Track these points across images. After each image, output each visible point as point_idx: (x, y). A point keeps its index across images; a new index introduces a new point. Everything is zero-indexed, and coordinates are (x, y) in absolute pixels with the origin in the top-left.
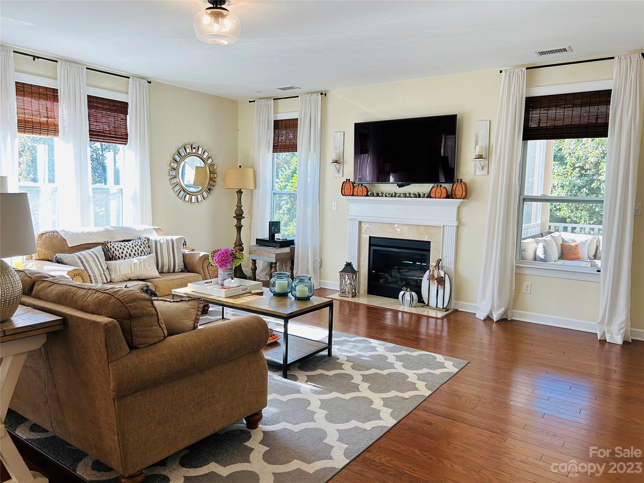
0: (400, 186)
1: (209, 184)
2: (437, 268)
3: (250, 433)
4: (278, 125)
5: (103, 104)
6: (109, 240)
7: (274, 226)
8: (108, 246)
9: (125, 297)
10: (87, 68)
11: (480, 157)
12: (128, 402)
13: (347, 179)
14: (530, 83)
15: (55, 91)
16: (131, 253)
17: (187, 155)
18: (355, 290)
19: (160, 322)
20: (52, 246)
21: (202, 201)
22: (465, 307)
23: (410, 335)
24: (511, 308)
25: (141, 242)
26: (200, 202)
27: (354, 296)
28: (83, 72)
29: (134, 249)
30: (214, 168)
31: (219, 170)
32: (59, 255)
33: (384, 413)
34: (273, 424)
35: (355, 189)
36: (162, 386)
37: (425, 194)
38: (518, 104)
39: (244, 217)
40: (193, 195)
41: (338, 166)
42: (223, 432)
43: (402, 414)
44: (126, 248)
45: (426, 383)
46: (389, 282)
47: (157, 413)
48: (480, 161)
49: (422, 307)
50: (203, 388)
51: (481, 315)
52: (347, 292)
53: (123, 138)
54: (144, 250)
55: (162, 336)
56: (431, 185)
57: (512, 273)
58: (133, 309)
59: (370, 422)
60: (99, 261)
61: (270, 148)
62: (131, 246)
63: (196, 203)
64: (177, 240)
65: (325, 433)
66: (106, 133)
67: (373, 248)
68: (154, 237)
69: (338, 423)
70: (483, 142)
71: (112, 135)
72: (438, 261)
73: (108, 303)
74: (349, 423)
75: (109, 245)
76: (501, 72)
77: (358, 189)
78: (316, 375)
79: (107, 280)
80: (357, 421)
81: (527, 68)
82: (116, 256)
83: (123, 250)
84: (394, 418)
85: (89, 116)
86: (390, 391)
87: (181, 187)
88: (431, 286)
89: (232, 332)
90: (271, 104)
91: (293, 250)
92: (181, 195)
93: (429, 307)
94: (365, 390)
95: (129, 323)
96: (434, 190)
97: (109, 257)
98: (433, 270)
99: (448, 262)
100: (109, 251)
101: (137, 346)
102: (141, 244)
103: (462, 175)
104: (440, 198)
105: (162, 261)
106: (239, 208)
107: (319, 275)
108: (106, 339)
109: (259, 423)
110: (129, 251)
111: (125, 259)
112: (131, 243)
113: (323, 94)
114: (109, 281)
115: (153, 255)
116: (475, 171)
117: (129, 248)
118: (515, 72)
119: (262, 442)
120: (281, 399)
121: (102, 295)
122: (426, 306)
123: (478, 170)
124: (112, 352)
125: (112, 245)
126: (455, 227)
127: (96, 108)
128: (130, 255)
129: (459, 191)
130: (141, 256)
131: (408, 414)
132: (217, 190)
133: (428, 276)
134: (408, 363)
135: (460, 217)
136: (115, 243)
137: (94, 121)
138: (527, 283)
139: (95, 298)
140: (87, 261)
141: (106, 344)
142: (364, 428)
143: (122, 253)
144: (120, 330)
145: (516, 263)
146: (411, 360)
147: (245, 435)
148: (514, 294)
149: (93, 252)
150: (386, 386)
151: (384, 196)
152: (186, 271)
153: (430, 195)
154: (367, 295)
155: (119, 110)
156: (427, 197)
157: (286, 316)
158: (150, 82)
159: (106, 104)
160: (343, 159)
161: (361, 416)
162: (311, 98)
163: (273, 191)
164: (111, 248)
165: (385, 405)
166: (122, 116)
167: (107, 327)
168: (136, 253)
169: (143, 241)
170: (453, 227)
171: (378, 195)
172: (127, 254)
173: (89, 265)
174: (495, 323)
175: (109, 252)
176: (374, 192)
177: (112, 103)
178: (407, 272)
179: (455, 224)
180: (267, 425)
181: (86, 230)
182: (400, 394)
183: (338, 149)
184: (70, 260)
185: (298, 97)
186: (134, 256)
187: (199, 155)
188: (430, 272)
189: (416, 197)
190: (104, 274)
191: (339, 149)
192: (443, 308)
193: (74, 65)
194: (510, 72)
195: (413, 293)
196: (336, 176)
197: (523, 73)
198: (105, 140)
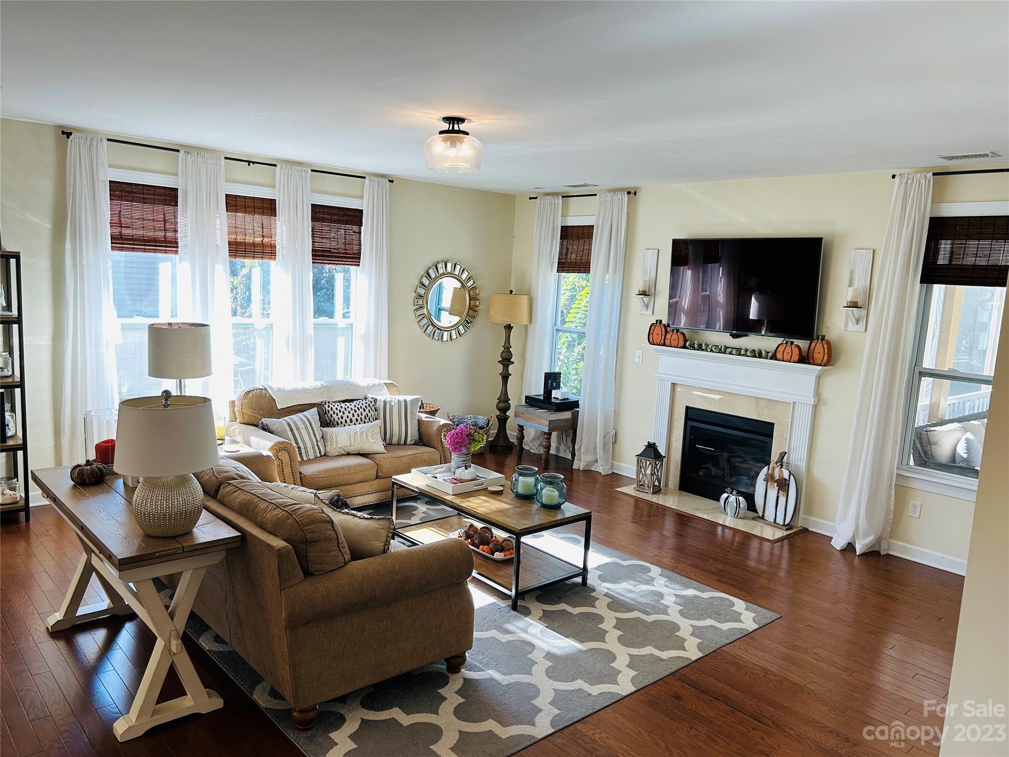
0: (735, 336)
1: (468, 314)
2: (779, 464)
3: (448, 678)
4: (567, 232)
5: (331, 214)
6: (327, 400)
7: (552, 380)
8: (325, 408)
9: (304, 518)
10: (312, 171)
11: (854, 305)
12: (301, 632)
13: (657, 321)
14: (938, 197)
15: (273, 202)
16: (352, 418)
17: (438, 277)
18: (659, 482)
19: (340, 546)
20: (259, 408)
21: (457, 338)
22: (819, 526)
23: (713, 564)
24: (888, 538)
25: (366, 403)
26: (454, 340)
27: (657, 491)
28: (307, 176)
29: (356, 413)
30: (475, 292)
31: (482, 295)
32: (265, 421)
33: (624, 676)
34: (479, 671)
35: (668, 336)
36: (339, 617)
37: (768, 353)
38: (917, 230)
39: (513, 363)
40: (445, 331)
41: (646, 299)
42: (418, 673)
43: (647, 681)
44: (347, 411)
45: (700, 641)
46: (712, 476)
47: (333, 646)
48: (853, 310)
49: (754, 519)
50: (388, 622)
51: (838, 543)
52: (646, 486)
53: (354, 258)
54: (369, 414)
55: (342, 563)
56: (780, 340)
57: (891, 485)
58: (310, 533)
59: (601, 685)
60: (312, 428)
61: (554, 267)
62: (354, 408)
63: (450, 342)
64: (412, 401)
65: (538, 691)
66: (334, 253)
67: (690, 423)
68: (384, 396)
69: (560, 681)
70: (861, 281)
71: (340, 255)
72: (781, 454)
73: (286, 523)
74: (574, 682)
75: (326, 406)
76: (894, 177)
77: (672, 337)
78: (555, 611)
79: (320, 452)
80: (585, 682)
81: (934, 174)
82: (335, 421)
83: (344, 413)
84: (633, 684)
85: (312, 231)
86: (646, 646)
87: (429, 321)
88: (768, 491)
89: (425, 561)
90: (558, 203)
91: (575, 416)
92: (429, 331)
93: (762, 521)
94: (612, 642)
95: (306, 548)
96: (781, 348)
97: (326, 422)
98: (773, 468)
99: (798, 457)
100: (326, 413)
101: (313, 573)
102: (366, 407)
103: (827, 328)
104: (790, 362)
105: (390, 429)
106: (506, 350)
107: (611, 454)
108: (279, 565)
109: (462, 666)
110: (350, 416)
111: (345, 426)
112: (353, 404)
113: (632, 193)
114: (323, 454)
115: (380, 422)
116: (846, 325)
117: (350, 411)
118: (915, 179)
119: (459, 692)
120: (500, 639)
121: (281, 513)
122: (759, 520)
123: (850, 323)
124: (285, 578)
125: (331, 406)
126: (811, 406)
127: (323, 220)
128: (351, 421)
129: (819, 353)
130: (365, 422)
131: (656, 682)
132: (479, 322)
133: (766, 475)
134: (689, 608)
135: (820, 392)
136: (334, 404)
137: (320, 237)
138: (915, 501)
139: (274, 516)
140: (298, 429)
141: (279, 571)
142: (589, 692)
143: (342, 417)
144: (295, 555)
145: (897, 468)
146: (696, 605)
147: (442, 680)
148: (892, 517)
149: (306, 417)
150: (642, 638)
151: (709, 350)
152: (421, 444)
153: (776, 356)
154: (678, 491)
155: (351, 220)
156: (771, 358)
157: (518, 532)
158: (392, 181)
159: (335, 215)
160: (655, 289)
161: (593, 676)
162: (614, 199)
163: (556, 327)
164: (328, 410)
165: (630, 666)
166: (355, 228)
167: (280, 553)
168: (359, 419)
169: (368, 403)
170: (808, 406)
171: (700, 348)
172: (347, 419)
173: (300, 434)
174: (857, 557)
175: (326, 415)
176: (696, 342)
177: (343, 211)
178: (742, 462)
179: (812, 401)
180: (471, 671)
181: (300, 385)
182: (657, 653)
183: (648, 274)
184: (277, 427)
185: (595, 195)
186: (356, 423)
187: (456, 275)
188: (768, 470)
189: (755, 356)
190: (317, 445)
191: (650, 274)
192: (784, 525)
193: (296, 167)
194: (908, 179)
195: (741, 499)
196: (644, 313)
197: (927, 182)
198: (331, 262)
